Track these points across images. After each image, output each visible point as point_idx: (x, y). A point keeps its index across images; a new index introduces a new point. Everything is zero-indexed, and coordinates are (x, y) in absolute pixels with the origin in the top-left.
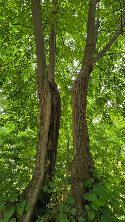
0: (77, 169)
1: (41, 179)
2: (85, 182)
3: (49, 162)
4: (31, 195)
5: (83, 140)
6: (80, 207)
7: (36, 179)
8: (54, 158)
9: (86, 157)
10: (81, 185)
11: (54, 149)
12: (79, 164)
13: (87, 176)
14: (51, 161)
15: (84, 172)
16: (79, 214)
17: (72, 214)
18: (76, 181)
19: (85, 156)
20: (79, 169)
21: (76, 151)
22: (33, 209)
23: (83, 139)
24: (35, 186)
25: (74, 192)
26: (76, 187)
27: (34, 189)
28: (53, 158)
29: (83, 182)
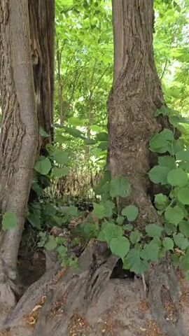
0: (129, 110)
1: (30, 145)
2: (148, 143)
3: (38, 98)
4: (10, 186)
5: (141, 24)
6: (143, 199)
7: (15, 146)
8: (48, 90)
9: (150, 75)
10: (140, 150)
11: (46, 62)
12: (134, 98)
13: (154, 128)
14: (43, 97)
15: (147, 118)
16: (144, 216)
17: (126, 219)
18: (126, 140)
19: (146, 72)
20: (135, 110)
21: (124, 59)
22: (20, 218)
23: (143, 23)
24: (15, 164)
25: (121, 167)
26: (126, 155)
27: (14, 171)
28: (45, 89)
29: (145, 143)
